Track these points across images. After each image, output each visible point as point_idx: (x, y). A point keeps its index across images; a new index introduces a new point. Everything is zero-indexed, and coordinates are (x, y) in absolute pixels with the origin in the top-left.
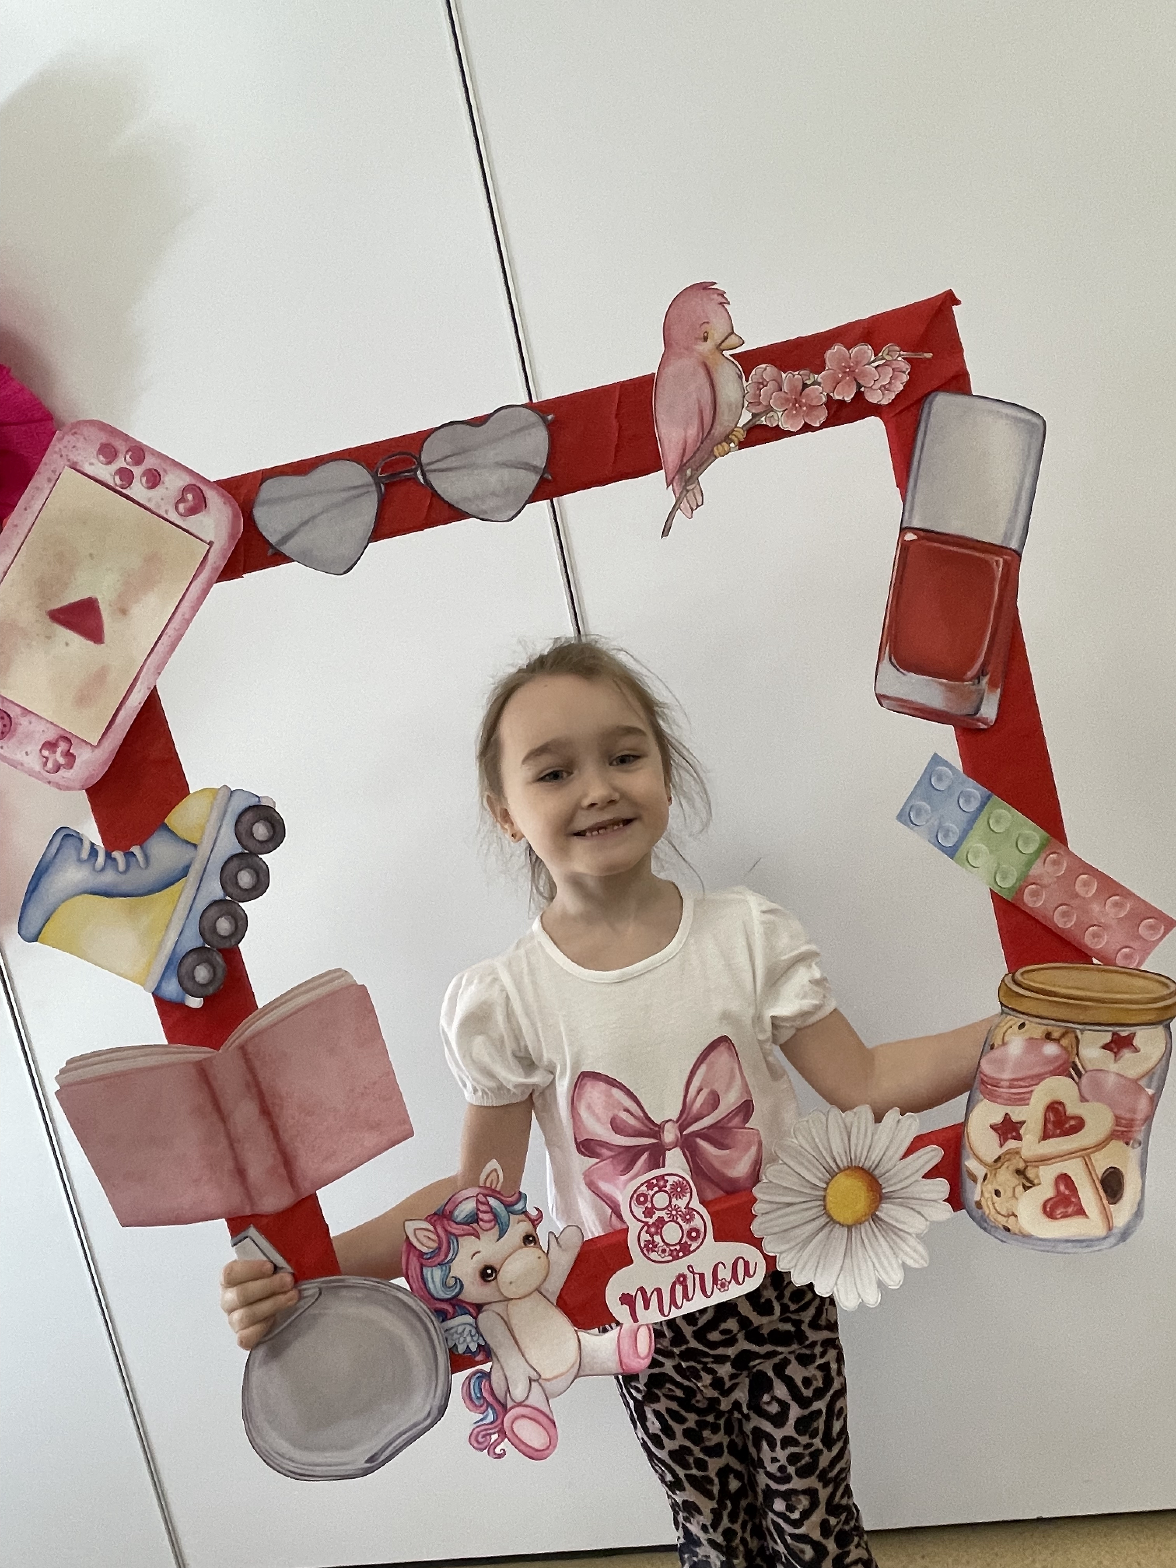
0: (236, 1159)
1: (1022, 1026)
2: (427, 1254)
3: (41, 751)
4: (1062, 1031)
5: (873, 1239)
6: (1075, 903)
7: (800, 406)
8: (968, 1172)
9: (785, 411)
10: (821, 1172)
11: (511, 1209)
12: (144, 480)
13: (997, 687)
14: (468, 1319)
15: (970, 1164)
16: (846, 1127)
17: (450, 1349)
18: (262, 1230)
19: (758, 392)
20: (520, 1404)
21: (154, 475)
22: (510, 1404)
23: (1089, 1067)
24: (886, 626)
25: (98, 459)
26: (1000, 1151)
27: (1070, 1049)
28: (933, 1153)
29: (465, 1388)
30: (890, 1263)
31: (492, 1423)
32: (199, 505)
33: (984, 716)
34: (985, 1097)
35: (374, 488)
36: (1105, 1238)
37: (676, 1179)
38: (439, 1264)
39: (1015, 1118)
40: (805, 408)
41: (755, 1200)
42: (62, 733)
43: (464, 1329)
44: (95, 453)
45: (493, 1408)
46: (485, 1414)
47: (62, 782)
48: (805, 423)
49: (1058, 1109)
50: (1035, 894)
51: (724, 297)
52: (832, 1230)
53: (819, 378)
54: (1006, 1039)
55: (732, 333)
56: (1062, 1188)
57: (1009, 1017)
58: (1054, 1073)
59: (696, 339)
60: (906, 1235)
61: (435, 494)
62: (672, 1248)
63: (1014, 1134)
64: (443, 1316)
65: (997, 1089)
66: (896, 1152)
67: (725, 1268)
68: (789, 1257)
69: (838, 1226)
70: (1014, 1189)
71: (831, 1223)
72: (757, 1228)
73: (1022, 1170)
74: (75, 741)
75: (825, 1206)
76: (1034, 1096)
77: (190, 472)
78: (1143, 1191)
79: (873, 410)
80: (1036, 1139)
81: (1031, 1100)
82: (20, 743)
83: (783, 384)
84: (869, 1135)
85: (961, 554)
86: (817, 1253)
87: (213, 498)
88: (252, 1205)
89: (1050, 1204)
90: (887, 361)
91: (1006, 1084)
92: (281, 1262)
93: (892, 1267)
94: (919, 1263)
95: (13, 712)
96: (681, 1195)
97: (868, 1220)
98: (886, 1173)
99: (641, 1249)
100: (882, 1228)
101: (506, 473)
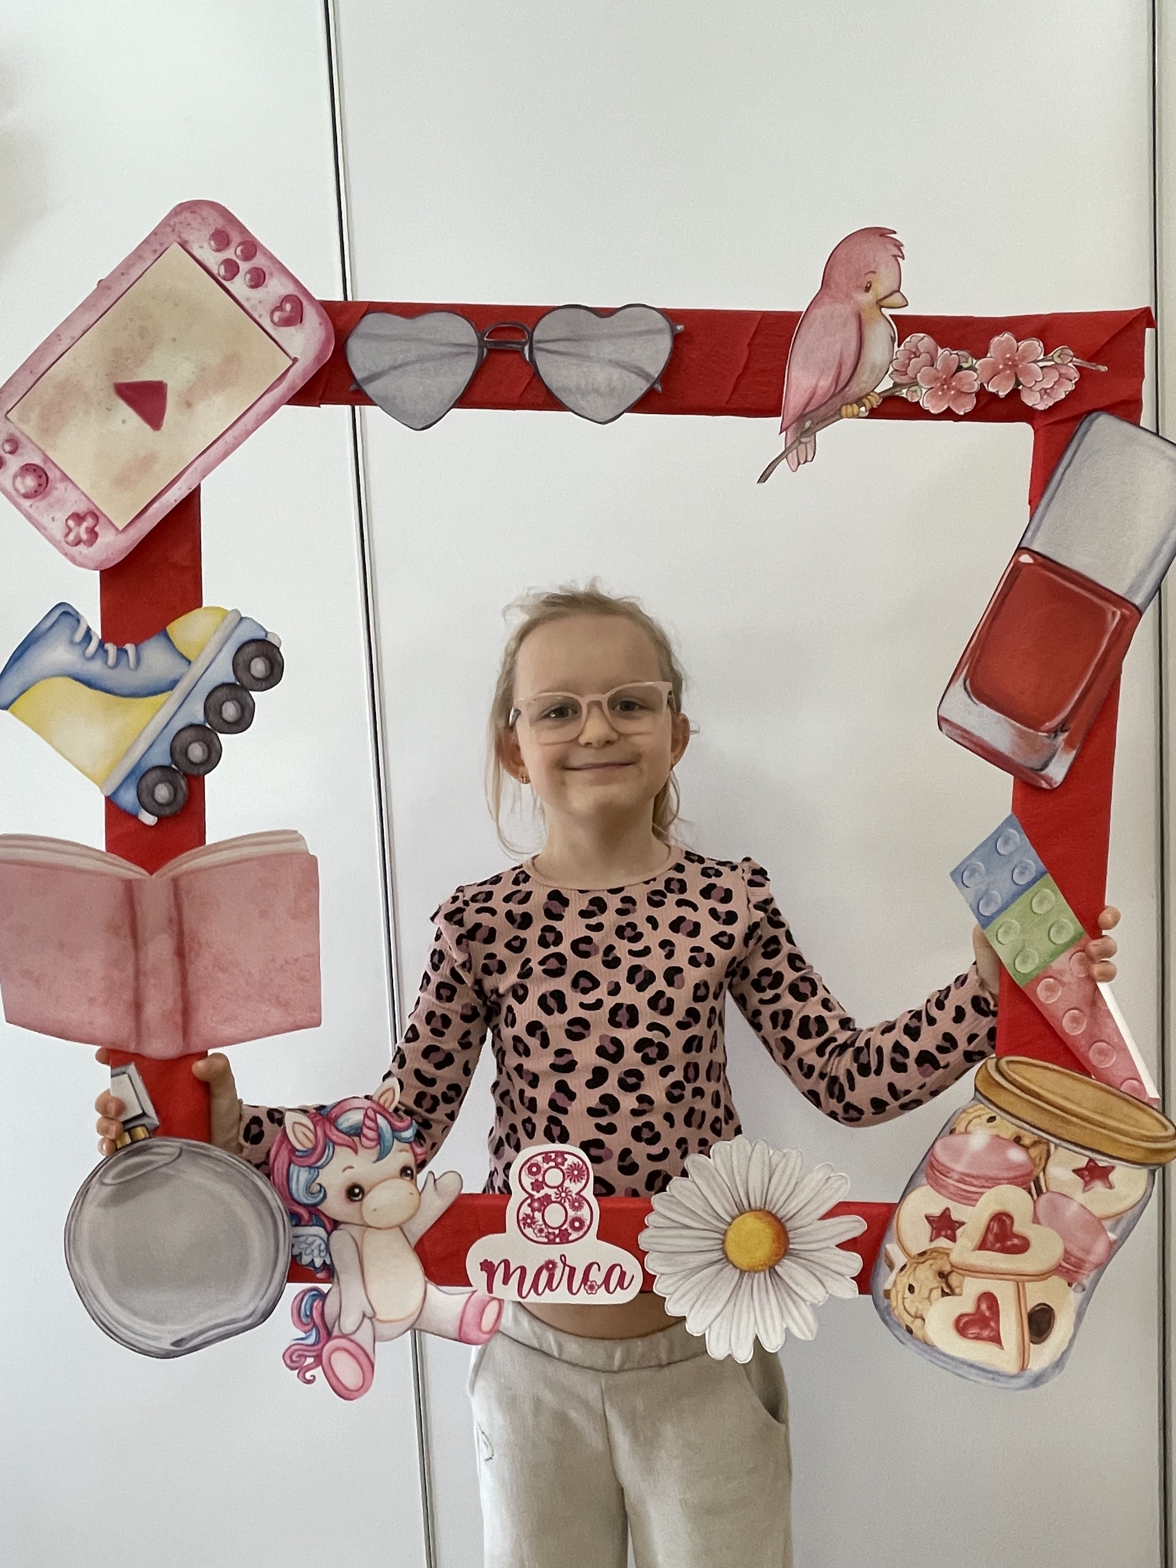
0: (137, 991)
1: (992, 1119)
3: (67, 520)
4: (1036, 1138)
5: (763, 1294)
7: (948, 388)
8: (886, 1256)
9: (930, 389)
10: (730, 1204)
11: (397, 1134)
12: (248, 276)
13: (1073, 748)
14: (320, 1231)
15: (891, 1247)
16: (770, 1166)
18: (141, 1071)
19: (907, 361)
20: (344, 1336)
21: (259, 276)
22: (336, 1332)
23: (1053, 1187)
24: (971, 646)
25: (209, 243)
26: (926, 1245)
27: (1037, 1162)
28: (857, 1224)
32: (294, 319)
33: (1050, 775)
34: (929, 1184)
35: (476, 350)
36: (1013, 1377)
37: (576, 1160)
39: (955, 1216)
40: (953, 392)
41: (651, 1210)
42: (94, 508)
43: (313, 1243)
44: (208, 237)
47: (78, 558)
48: (949, 407)
49: (1004, 1221)
50: (1051, 989)
51: (900, 250)
52: (722, 1269)
53: (978, 364)
54: (970, 1128)
55: (899, 291)
56: (984, 1307)
57: (982, 1106)
58: (1012, 1181)
59: (858, 287)
60: (800, 1300)
61: (536, 375)
62: (551, 1231)
63: (949, 1232)
64: (296, 1220)
65: (944, 1178)
66: (816, 1210)
67: (599, 1269)
68: (671, 1281)
69: (731, 1266)
70: (931, 1290)
71: (724, 1261)
72: (644, 1239)
73: (946, 1273)
74: (102, 520)
75: (724, 1242)
76: (982, 1199)
77: (296, 282)
78: (1072, 1340)
79: (1026, 414)
80: (971, 1246)
81: (979, 1203)
82: (51, 506)
83: (937, 360)
84: (793, 1182)
85: (1077, 594)
86: (701, 1287)
87: (311, 315)
88: (138, 1043)
89: (965, 1319)
90: (1056, 363)
91: (956, 1176)
92: (150, 1110)
93: (774, 1329)
94: (804, 1334)
95: (52, 474)
96: (575, 1179)
97: (765, 1271)
98: (798, 1229)
99: (518, 1221)
100: (777, 1284)
101: (616, 373)
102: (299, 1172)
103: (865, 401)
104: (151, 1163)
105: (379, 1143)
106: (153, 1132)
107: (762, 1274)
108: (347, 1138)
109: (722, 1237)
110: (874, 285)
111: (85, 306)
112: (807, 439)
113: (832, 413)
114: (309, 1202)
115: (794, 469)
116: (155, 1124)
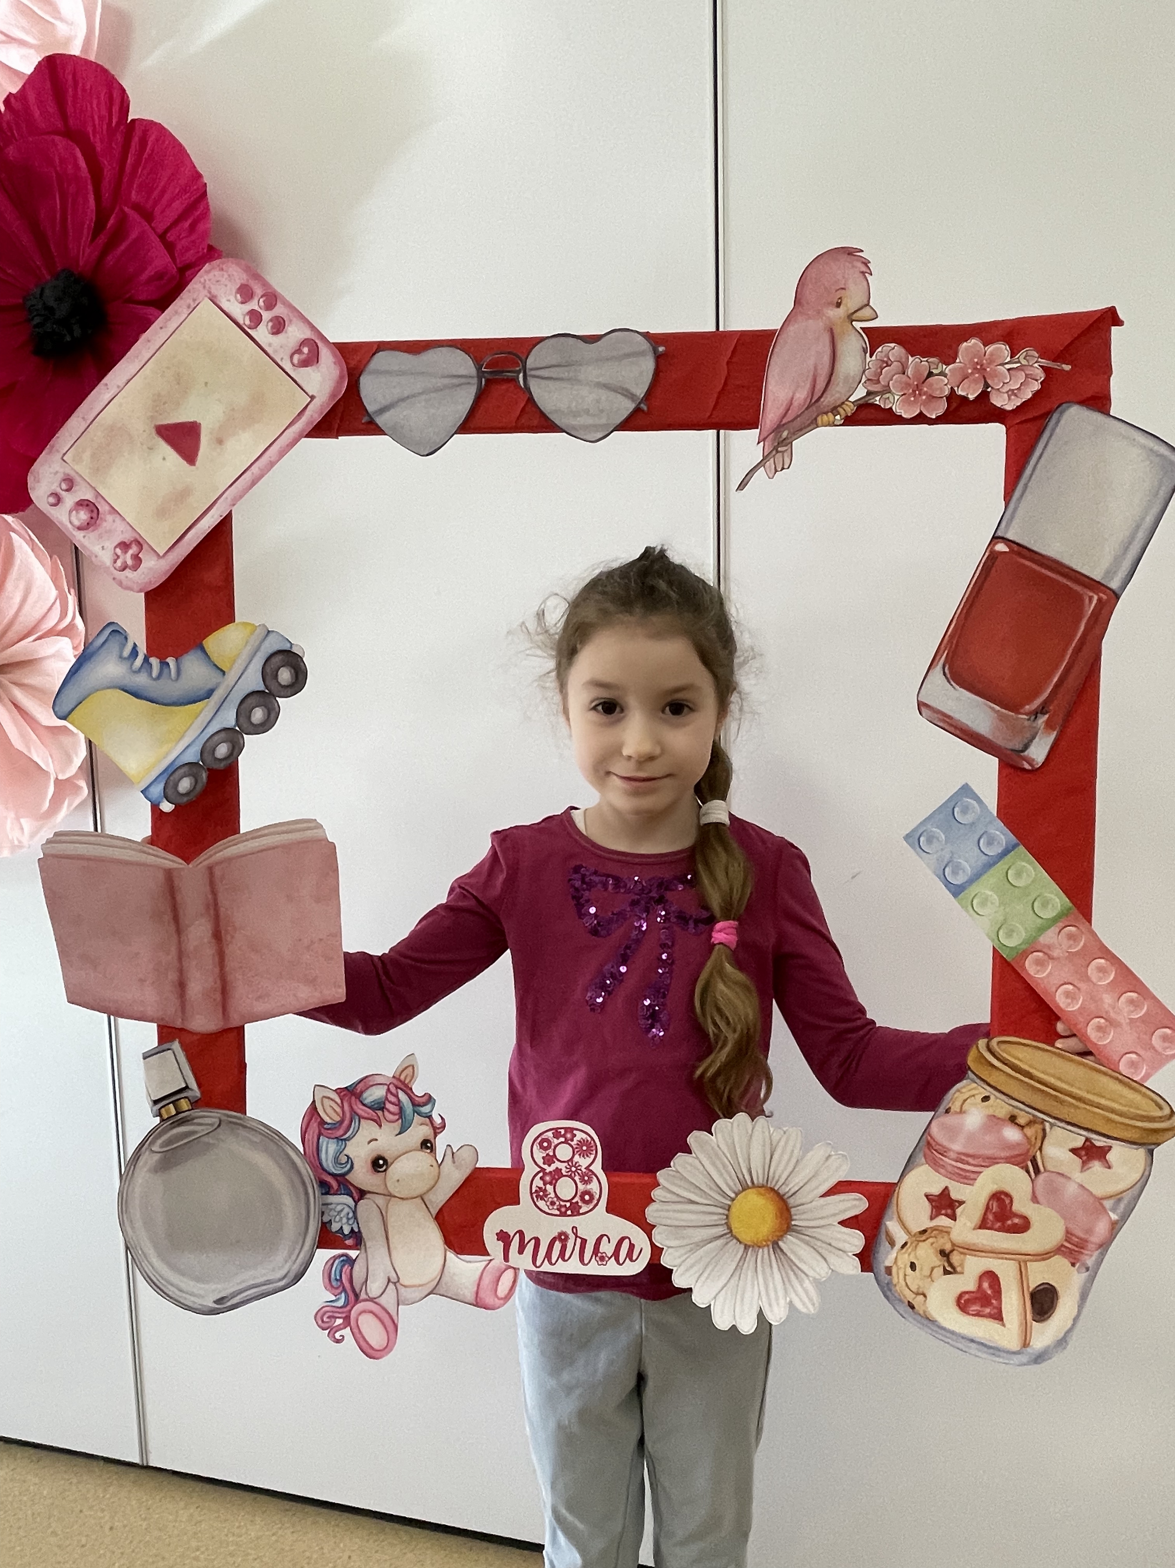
0: (181, 971)
1: (986, 1099)
2: (329, 1124)
3: (115, 547)
4: (1029, 1117)
5: (768, 1268)
6: (1083, 986)
7: (920, 394)
8: (887, 1233)
9: (902, 395)
10: (733, 1180)
12: (270, 324)
13: (1054, 730)
14: (349, 1200)
15: (891, 1225)
16: (771, 1145)
18: (185, 1047)
19: (879, 370)
20: (372, 1300)
21: (280, 322)
22: (363, 1296)
23: (1050, 1167)
24: (949, 633)
25: (236, 297)
26: (928, 1224)
27: (1033, 1141)
28: (858, 1202)
29: (327, 1267)
30: (777, 1299)
31: (341, 1307)
32: (311, 360)
33: (1032, 756)
34: (927, 1163)
35: (475, 381)
36: (1014, 1353)
37: (584, 1136)
38: (336, 1138)
39: (954, 1195)
40: (924, 397)
41: (657, 1184)
42: (138, 537)
43: (342, 1211)
44: (234, 291)
45: (346, 1292)
47: (125, 581)
48: (921, 412)
49: (1003, 1200)
50: (1039, 963)
52: (727, 1243)
53: (948, 369)
54: (965, 1107)
55: (868, 305)
56: (986, 1285)
57: (974, 1085)
58: (1009, 1160)
60: (803, 1275)
61: (531, 400)
62: (562, 1203)
63: (949, 1211)
64: (325, 1188)
65: (940, 1156)
66: (817, 1188)
67: (609, 1242)
68: (677, 1254)
69: (735, 1241)
70: (933, 1269)
71: (728, 1236)
72: (651, 1213)
73: (947, 1252)
74: (145, 546)
75: (727, 1216)
76: (981, 1179)
77: (313, 328)
78: (1076, 1320)
79: (997, 415)
80: (970, 1225)
81: (977, 1181)
82: (100, 537)
83: (907, 367)
84: (794, 1160)
85: (1054, 580)
86: (706, 1261)
87: (326, 355)
88: (183, 1019)
89: (967, 1297)
90: (1022, 365)
91: (952, 1155)
92: (193, 1084)
93: (778, 1303)
94: (807, 1308)
95: (103, 508)
96: (585, 1154)
97: (768, 1246)
98: (800, 1205)
99: (531, 1194)
100: (781, 1259)
101: (604, 394)
102: (328, 1143)
103: (840, 410)
104: (193, 1133)
105: (401, 1117)
106: (195, 1104)
107: (766, 1249)
109: (726, 1212)
112: (785, 448)
114: (339, 1172)
115: (771, 476)
116: (197, 1097)
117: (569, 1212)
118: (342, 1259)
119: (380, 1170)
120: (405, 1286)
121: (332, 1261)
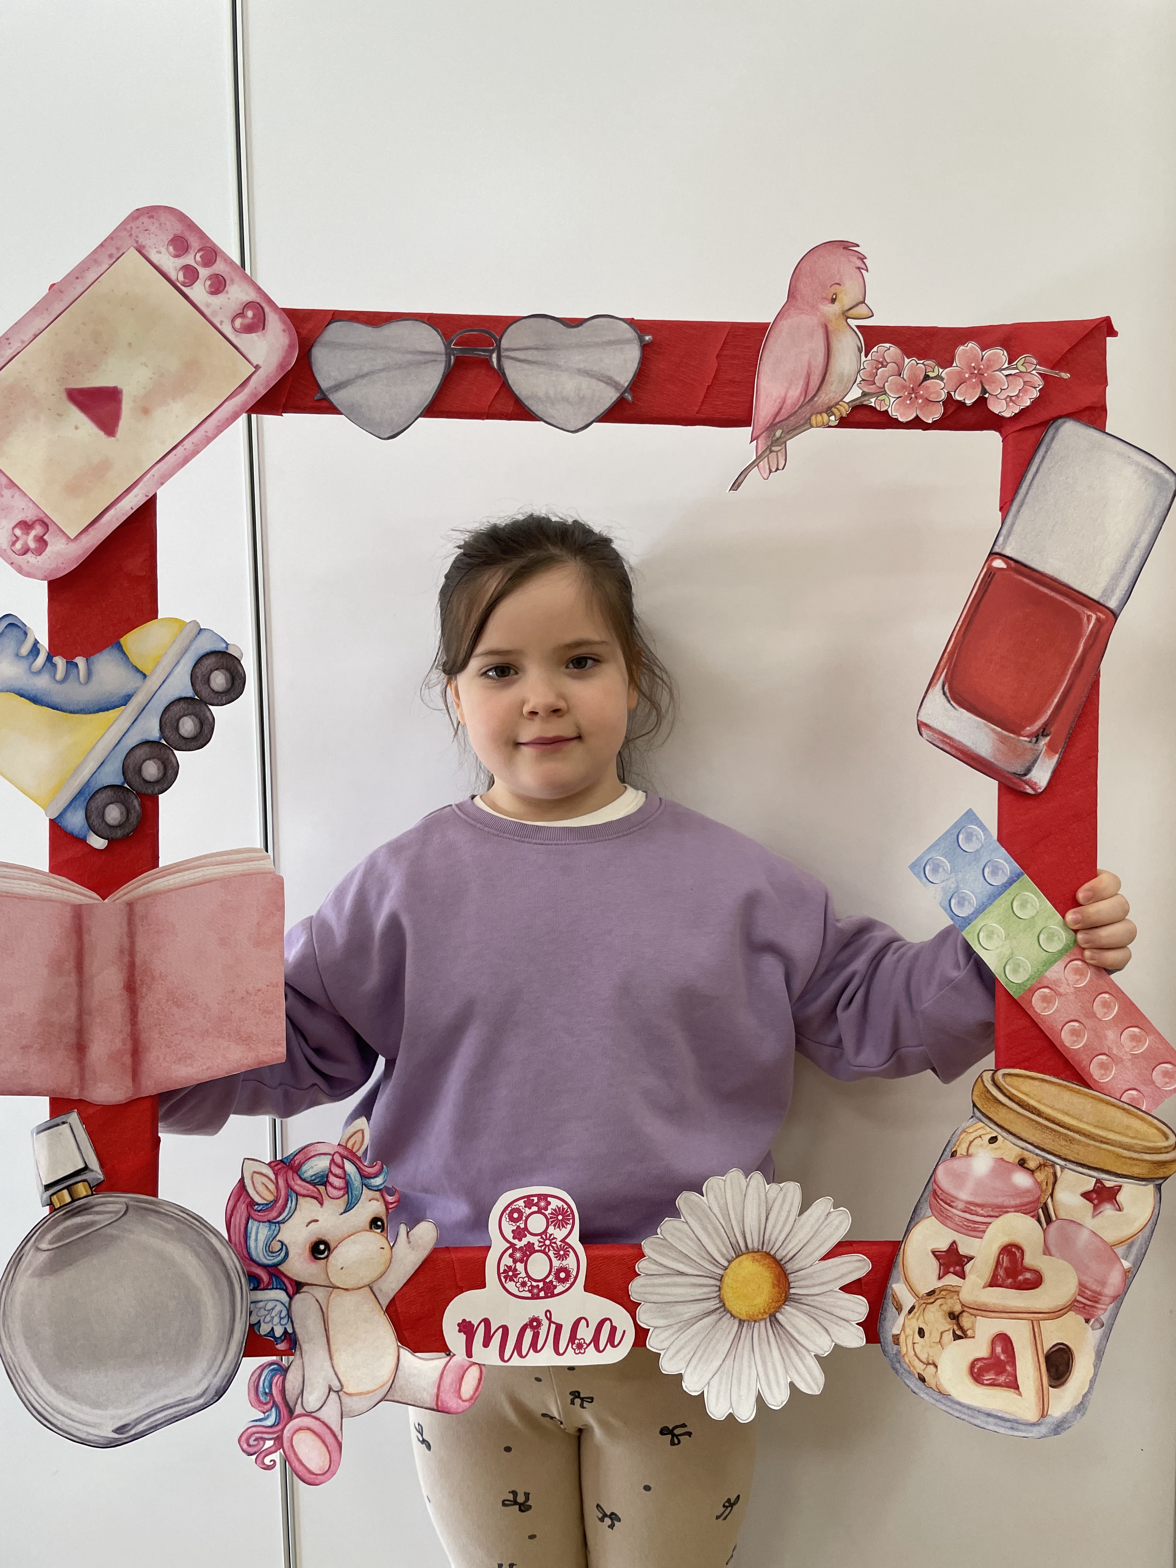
1: (993, 1140)
3: (13, 528)
4: (1041, 1161)
5: (765, 1346)
6: (1089, 1023)
7: (916, 397)
8: (893, 1297)
9: (898, 398)
10: (725, 1246)
12: (208, 283)
13: (1055, 752)
14: (281, 1295)
15: (898, 1288)
16: (767, 1202)
17: (251, 1326)
18: (85, 1120)
19: (874, 371)
20: (309, 1414)
21: (220, 282)
22: (298, 1410)
23: (1062, 1214)
24: (948, 650)
25: (167, 249)
26: (935, 1284)
27: (1044, 1186)
28: (859, 1264)
29: (254, 1378)
30: (776, 1378)
31: (271, 1427)
32: (257, 325)
33: (1035, 780)
34: (934, 1215)
35: (443, 358)
36: (1033, 1425)
37: (560, 1204)
38: (269, 1221)
39: (962, 1251)
40: (920, 401)
41: (642, 1255)
42: (43, 516)
43: (273, 1309)
44: (166, 242)
45: (277, 1408)
46: (267, 1414)
47: (25, 567)
48: (917, 416)
49: (1014, 1254)
50: (1046, 1000)
51: (864, 263)
52: (720, 1319)
53: (944, 373)
54: (972, 1150)
55: (863, 302)
56: (999, 1349)
57: (981, 1124)
58: (1019, 1209)
60: (802, 1349)
61: (505, 384)
62: (534, 1284)
63: (958, 1268)
64: (256, 1284)
65: (947, 1207)
66: (818, 1249)
67: (588, 1326)
68: (664, 1335)
69: (729, 1315)
71: (722, 1310)
72: (636, 1289)
73: (956, 1313)
74: (52, 527)
75: (720, 1289)
76: (990, 1231)
77: (259, 290)
78: (1092, 1382)
79: (994, 422)
80: (981, 1282)
81: (987, 1233)
83: (903, 369)
85: (1052, 598)
86: (697, 1341)
87: (274, 322)
88: (82, 1089)
89: (979, 1365)
90: (1021, 371)
91: (961, 1205)
92: (94, 1164)
93: (778, 1383)
94: (810, 1387)
96: (560, 1225)
97: (765, 1319)
98: (799, 1271)
99: (499, 1274)
100: (779, 1334)
101: (585, 383)
102: (258, 1228)
104: (92, 1223)
106: (97, 1188)
108: (311, 1187)
110: (839, 297)
111: (35, 310)
112: (778, 448)
113: (802, 422)
114: (270, 1262)
116: (100, 1179)
117: (542, 1294)
118: (272, 1367)
119: (322, 1256)
120: (350, 1395)
121: (258, 1372)
